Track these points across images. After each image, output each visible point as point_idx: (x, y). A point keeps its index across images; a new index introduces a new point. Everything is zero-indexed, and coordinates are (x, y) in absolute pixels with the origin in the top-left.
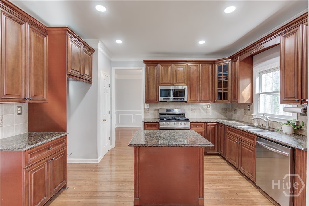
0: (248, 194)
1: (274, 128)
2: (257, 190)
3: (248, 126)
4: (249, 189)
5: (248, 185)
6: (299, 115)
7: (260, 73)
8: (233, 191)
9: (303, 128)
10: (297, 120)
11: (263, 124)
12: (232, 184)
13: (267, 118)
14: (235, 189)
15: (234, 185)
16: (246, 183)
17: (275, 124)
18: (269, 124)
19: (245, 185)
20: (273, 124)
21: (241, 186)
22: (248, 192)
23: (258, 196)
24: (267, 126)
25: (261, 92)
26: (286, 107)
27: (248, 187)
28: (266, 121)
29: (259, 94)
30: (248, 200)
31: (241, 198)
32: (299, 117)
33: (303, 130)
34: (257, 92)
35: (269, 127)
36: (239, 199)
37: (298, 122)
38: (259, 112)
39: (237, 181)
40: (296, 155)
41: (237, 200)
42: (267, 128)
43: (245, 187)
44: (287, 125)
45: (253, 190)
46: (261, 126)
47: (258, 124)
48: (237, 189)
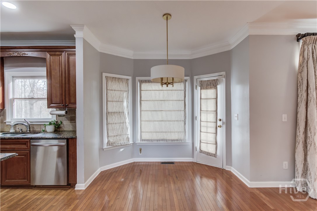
0: (28, 197)
1: (34, 130)
2: (32, 190)
3: (3, 134)
4: (25, 194)
5: (21, 192)
6: (58, 116)
7: (13, 77)
8: (12, 204)
9: (62, 126)
10: (56, 121)
11: (22, 129)
12: (4, 201)
13: (28, 122)
14: (12, 203)
15: (7, 200)
16: (18, 192)
17: (35, 127)
18: (30, 128)
19: (18, 194)
20: (33, 127)
21: (16, 197)
22: (26, 196)
23: (37, 192)
24: (28, 130)
25: (15, 97)
26: (51, 111)
27: (22, 193)
28: (27, 125)
29: (14, 99)
30: (32, 201)
31: (25, 203)
32: (57, 118)
33: (61, 127)
34: (11, 97)
35: (30, 131)
36: (24, 205)
37: (57, 122)
38: (14, 118)
39: (7, 196)
40: (69, 143)
41: (23, 208)
42: (28, 132)
43: (20, 194)
44: (49, 125)
45: (29, 192)
46: (21, 131)
47: (14, 131)
48: (15, 201)
